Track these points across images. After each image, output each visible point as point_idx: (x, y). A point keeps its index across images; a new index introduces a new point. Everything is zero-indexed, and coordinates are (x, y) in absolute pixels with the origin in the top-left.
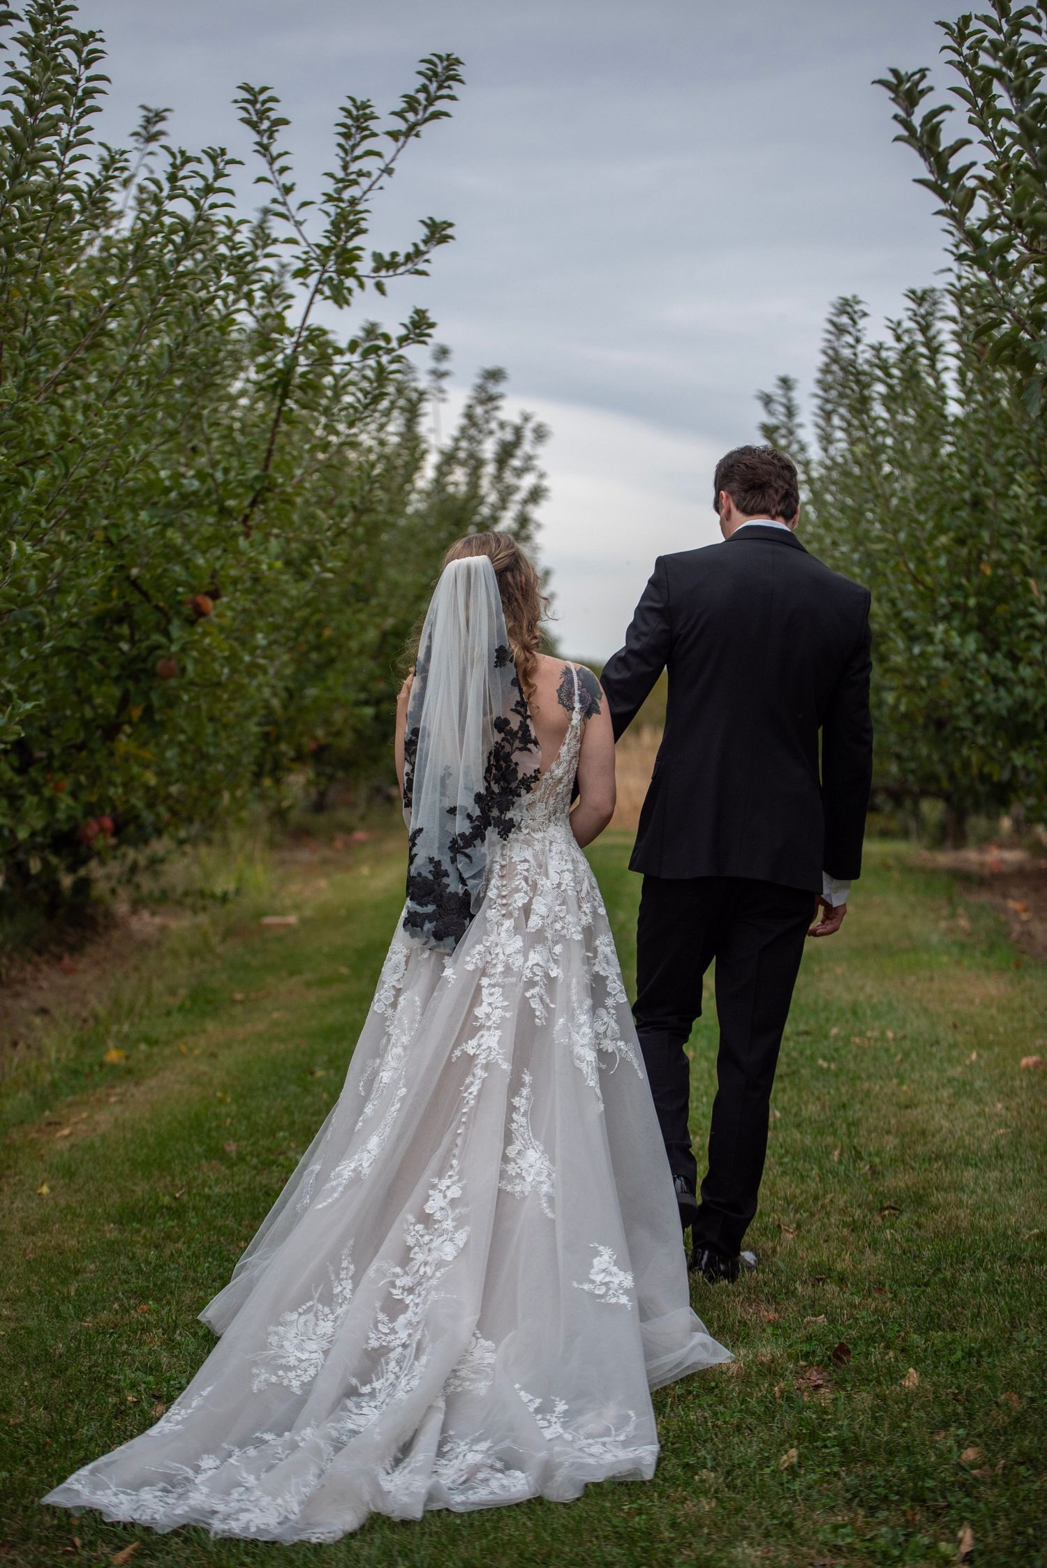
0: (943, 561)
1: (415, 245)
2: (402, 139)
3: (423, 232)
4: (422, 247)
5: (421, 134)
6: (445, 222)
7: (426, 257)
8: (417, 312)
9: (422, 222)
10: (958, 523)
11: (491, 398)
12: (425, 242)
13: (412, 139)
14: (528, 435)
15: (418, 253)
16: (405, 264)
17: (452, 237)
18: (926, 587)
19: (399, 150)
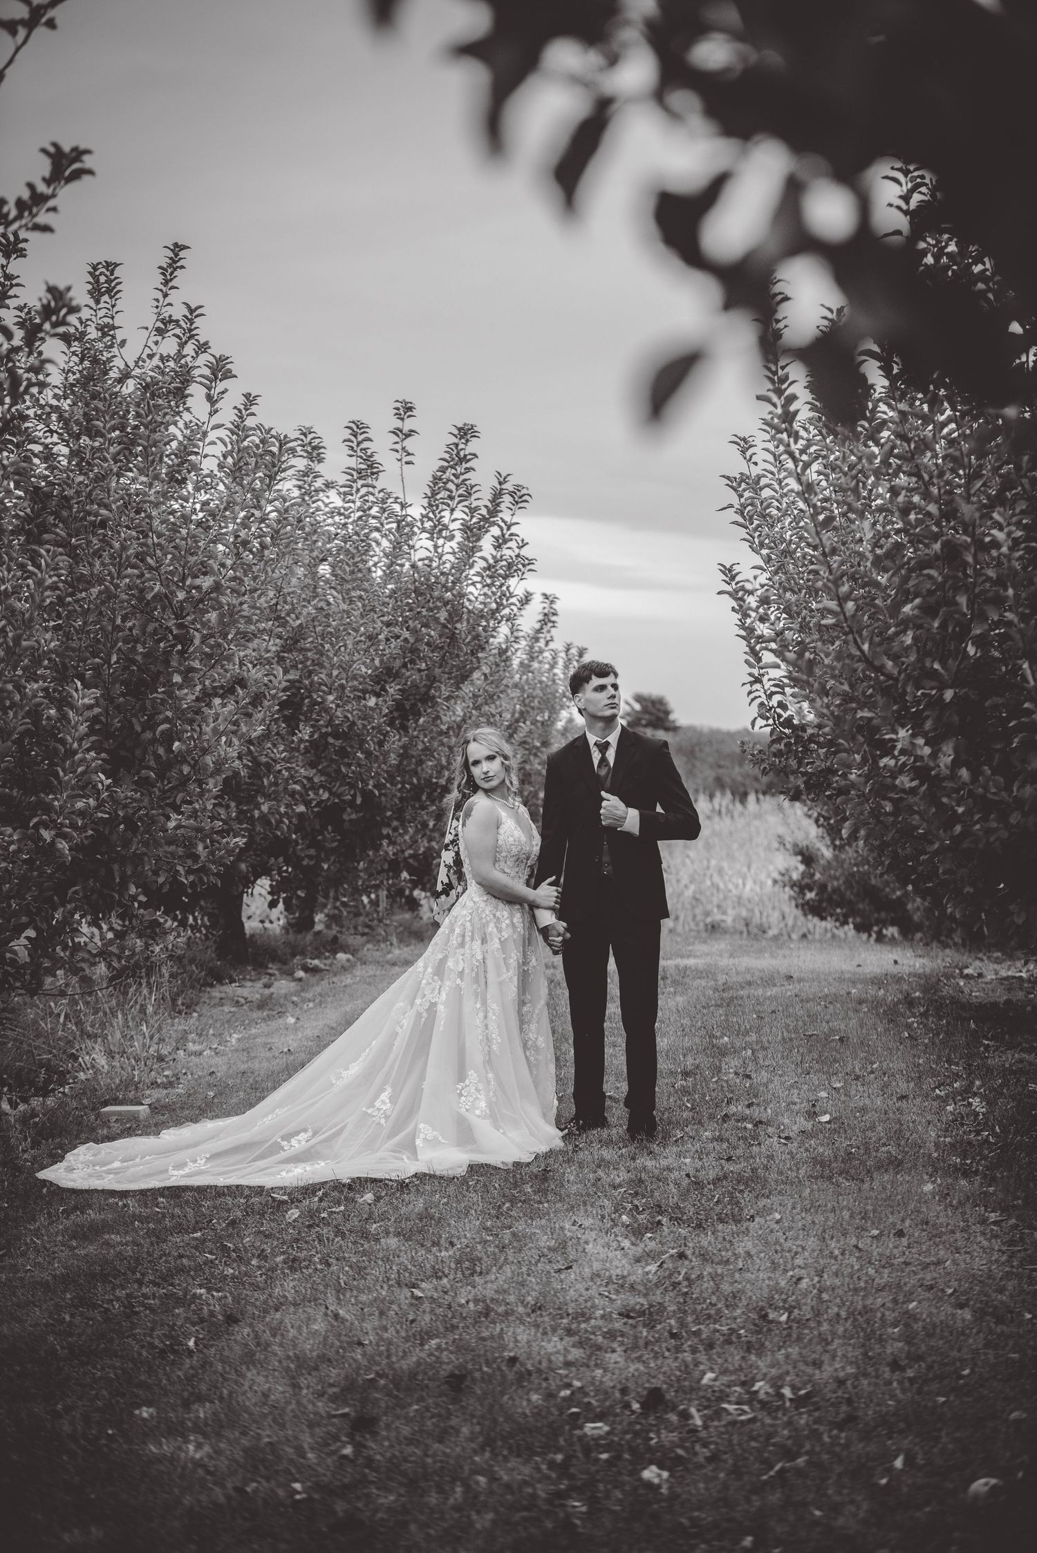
0: (908, 640)
1: (31, 186)
2: (22, 32)
3: (44, 167)
4: (42, 188)
5: (58, 21)
6: (75, 149)
7: (51, 203)
8: (52, 290)
9: (44, 151)
10: (928, 585)
11: (464, 459)
12: (48, 182)
13: (40, 32)
14: (507, 499)
15: (38, 199)
16: (19, 217)
17: (90, 172)
18: (889, 676)
19: (18, 49)
